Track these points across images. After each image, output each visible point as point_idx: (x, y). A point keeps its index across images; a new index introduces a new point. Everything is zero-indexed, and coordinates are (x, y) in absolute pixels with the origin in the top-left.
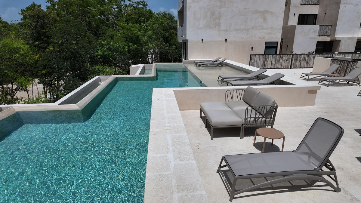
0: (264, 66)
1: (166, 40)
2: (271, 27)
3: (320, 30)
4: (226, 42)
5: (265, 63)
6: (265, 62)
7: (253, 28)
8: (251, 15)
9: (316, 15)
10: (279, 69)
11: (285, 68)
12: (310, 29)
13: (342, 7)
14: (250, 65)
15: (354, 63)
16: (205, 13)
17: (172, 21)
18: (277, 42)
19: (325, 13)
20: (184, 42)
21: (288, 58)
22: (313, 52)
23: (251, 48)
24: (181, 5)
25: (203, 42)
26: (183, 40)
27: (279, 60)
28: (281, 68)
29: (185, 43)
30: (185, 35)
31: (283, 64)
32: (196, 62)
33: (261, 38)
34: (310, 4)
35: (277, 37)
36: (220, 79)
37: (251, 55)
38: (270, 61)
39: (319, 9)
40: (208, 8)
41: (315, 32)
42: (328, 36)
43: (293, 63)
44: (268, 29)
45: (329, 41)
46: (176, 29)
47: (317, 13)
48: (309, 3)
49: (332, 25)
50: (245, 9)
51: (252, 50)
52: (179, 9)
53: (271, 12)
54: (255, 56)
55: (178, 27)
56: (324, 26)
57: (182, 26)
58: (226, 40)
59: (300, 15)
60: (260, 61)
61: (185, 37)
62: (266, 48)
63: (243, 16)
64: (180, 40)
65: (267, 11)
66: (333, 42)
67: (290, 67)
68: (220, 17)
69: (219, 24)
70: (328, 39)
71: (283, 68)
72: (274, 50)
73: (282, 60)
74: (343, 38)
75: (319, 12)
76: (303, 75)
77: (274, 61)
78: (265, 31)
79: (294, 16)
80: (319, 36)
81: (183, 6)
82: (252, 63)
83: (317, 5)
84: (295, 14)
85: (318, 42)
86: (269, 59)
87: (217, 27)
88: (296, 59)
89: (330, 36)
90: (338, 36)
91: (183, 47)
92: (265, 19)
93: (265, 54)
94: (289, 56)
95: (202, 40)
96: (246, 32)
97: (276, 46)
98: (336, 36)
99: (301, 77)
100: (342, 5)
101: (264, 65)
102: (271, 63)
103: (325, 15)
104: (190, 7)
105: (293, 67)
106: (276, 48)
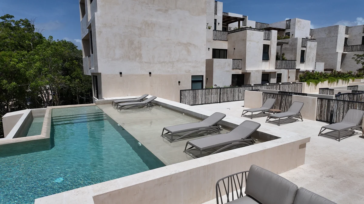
0: (195, 102)
1: (66, 72)
2: (195, 61)
3: (233, 64)
4: (150, 76)
5: (195, 99)
6: (195, 97)
7: (178, 61)
8: (174, 47)
9: (226, 50)
10: (209, 104)
11: (215, 103)
12: (225, 63)
13: (248, 43)
14: (180, 102)
15: (288, 97)
16: (121, 41)
17: (74, 51)
18: (203, 76)
19: (234, 49)
20: (94, 76)
21: (217, 93)
22: (231, 86)
23: (178, 82)
24: (86, 31)
25: (121, 76)
26: (92, 73)
27: (209, 94)
28: (211, 103)
29: (96, 77)
30: (96, 67)
31: (212, 98)
32: (115, 101)
33: (187, 71)
34: (220, 40)
35: (201, 71)
36: (165, 132)
37: (181, 91)
38: (200, 97)
39: (228, 45)
40: (124, 36)
41: (229, 65)
42: (240, 69)
43: (221, 97)
44: (193, 63)
45: (241, 73)
46: (80, 60)
47: (227, 49)
48: (219, 38)
49: (241, 59)
50: (168, 40)
51: (179, 85)
52: (84, 36)
53: (194, 45)
54: (185, 91)
55: (84, 57)
56: (236, 60)
57: (89, 56)
58: (150, 73)
59: (213, 49)
60: (191, 97)
61: (95, 69)
62: (193, 82)
63: (166, 47)
64: (88, 72)
65: (190, 44)
66: (244, 75)
67: (219, 102)
68: (141, 47)
69: (140, 56)
70: (240, 72)
71: (213, 103)
72: (200, 84)
73: (212, 94)
74: (252, 71)
75: (228, 48)
76: (245, 112)
77: (204, 96)
78: (190, 64)
79: (209, 50)
80: (233, 69)
81: (90, 32)
82: (183, 100)
83: (226, 41)
84: (209, 49)
85: (233, 75)
86: (199, 94)
87: (138, 59)
88: (224, 93)
89: (241, 69)
90: (248, 69)
91: (92, 82)
92: (189, 52)
93: (192, 89)
94: (217, 90)
95: (121, 73)
96: (172, 65)
97: (202, 79)
98: (246, 70)
99: (243, 114)
100: (248, 42)
101: (195, 100)
102: (201, 98)
103: (234, 51)
104: (101, 32)
105: (221, 101)
106: (202, 81)
